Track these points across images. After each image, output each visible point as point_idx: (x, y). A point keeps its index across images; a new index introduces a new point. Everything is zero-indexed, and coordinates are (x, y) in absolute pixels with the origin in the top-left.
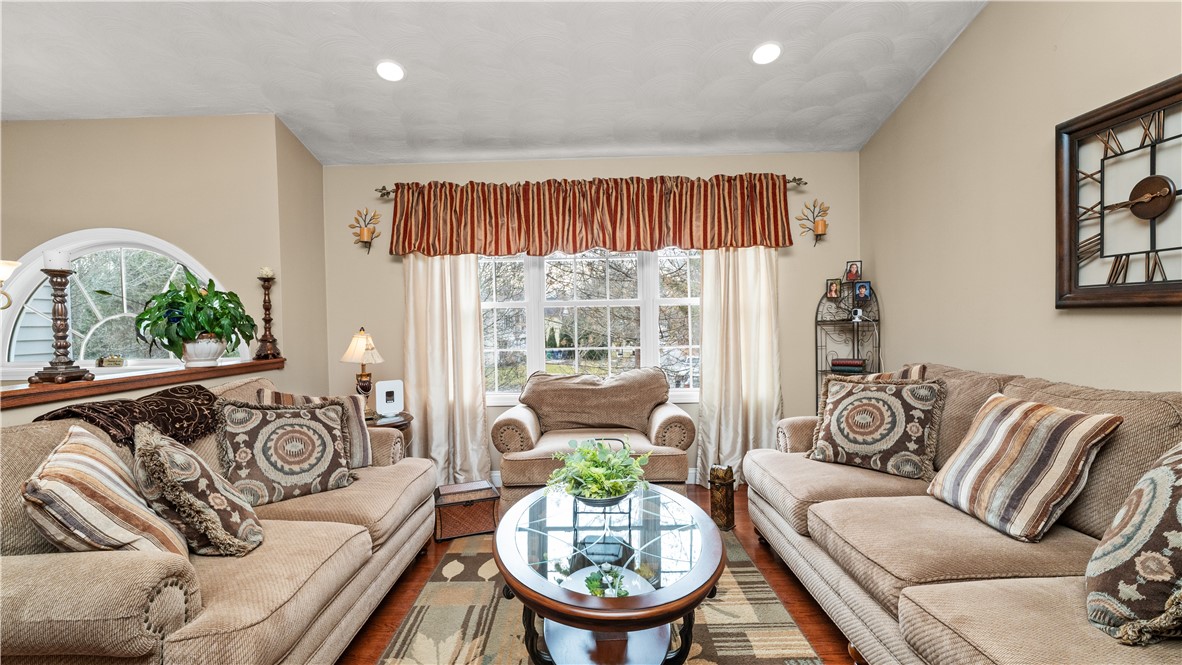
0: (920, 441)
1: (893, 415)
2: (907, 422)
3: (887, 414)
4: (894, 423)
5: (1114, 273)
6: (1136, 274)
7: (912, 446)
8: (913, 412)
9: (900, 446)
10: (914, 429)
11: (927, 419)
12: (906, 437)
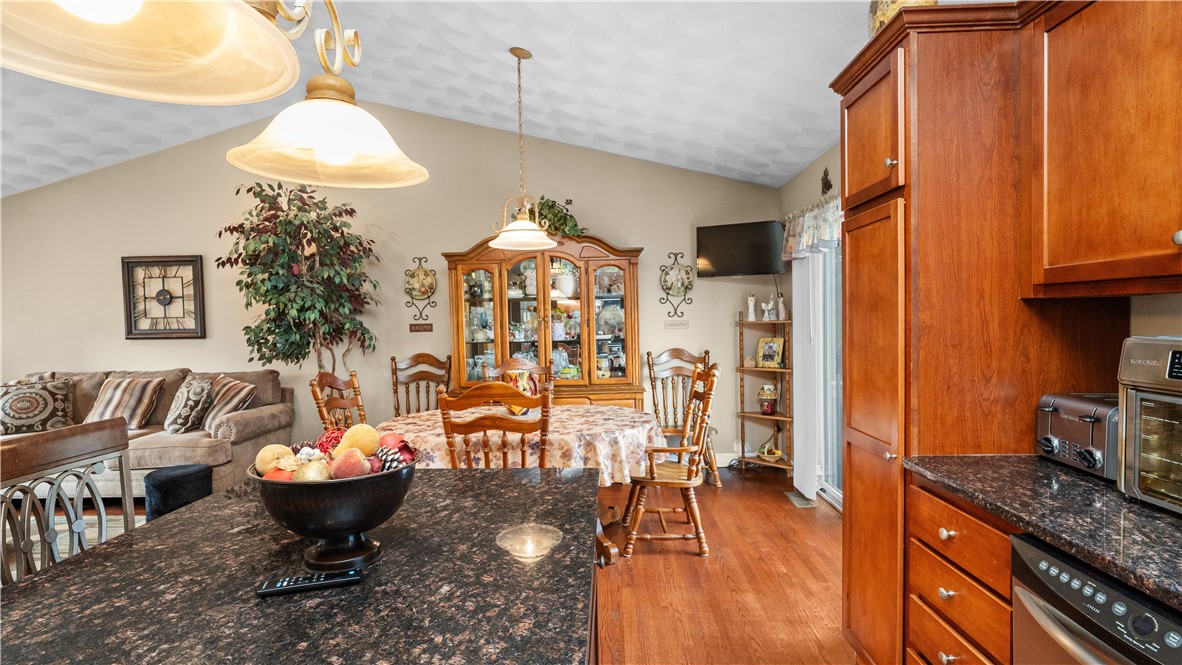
0: (63, 410)
1: (44, 399)
2: (55, 402)
3: (40, 400)
4: (46, 404)
5: (152, 324)
6: (161, 326)
7: (60, 414)
8: (57, 396)
9: (53, 414)
10: (59, 405)
11: (65, 399)
12: (55, 410)
